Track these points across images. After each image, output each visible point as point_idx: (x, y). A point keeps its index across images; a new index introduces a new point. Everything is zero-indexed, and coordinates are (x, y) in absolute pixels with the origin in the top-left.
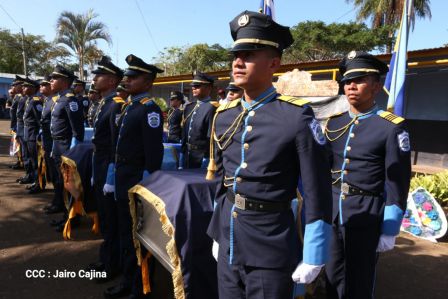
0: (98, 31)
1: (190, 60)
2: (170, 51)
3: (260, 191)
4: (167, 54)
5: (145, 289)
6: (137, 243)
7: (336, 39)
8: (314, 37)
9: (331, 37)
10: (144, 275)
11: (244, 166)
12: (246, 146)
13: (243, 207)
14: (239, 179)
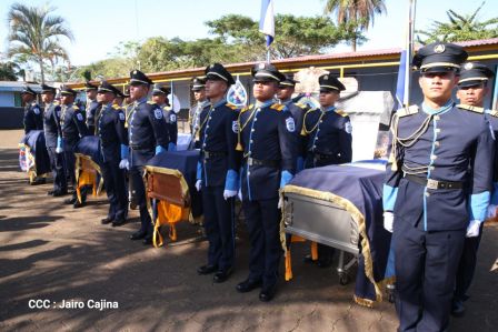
0: (56, 26)
1: (149, 54)
2: (127, 46)
4: (123, 49)
5: (288, 276)
6: (283, 237)
7: (307, 33)
8: (286, 31)
9: (302, 31)
10: (287, 265)
11: (433, 157)
12: (437, 143)
13: (436, 188)
14: (433, 168)
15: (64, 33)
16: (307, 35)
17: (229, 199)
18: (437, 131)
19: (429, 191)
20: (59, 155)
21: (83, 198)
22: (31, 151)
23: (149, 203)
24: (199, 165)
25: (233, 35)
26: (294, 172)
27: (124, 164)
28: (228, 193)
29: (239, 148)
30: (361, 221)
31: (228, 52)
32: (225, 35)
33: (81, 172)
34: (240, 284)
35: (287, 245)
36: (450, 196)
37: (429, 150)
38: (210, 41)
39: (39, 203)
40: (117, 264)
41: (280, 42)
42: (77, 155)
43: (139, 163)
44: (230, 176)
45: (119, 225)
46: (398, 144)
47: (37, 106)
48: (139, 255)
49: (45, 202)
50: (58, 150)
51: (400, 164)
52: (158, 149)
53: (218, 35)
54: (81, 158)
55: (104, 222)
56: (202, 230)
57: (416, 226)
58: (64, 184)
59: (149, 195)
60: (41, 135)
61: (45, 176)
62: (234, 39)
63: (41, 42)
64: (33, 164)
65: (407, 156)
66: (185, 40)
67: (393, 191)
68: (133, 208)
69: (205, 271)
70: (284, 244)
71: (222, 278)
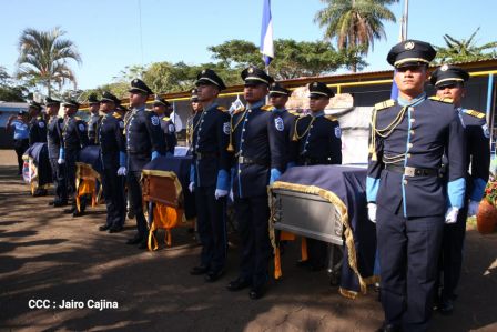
0: (65, 49)
1: (154, 78)
2: (132, 70)
3: (425, 162)
4: (129, 73)
5: (277, 275)
6: (272, 233)
7: (309, 58)
8: (287, 55)
9: (303, 55)
10: (277, 262)
11: (409, 146)
12: (412, 132)
13: (413, 175)
14: (409, 155)
15: (72, 56)
16: (308, 59)
17: (221, 198)
18: (411, 121)
19: (407, 178)
20: (61, 166)
21: (83, 207)
22: (35, 162)
23: (145, 207)
24: (192, 168)
25: (236, 60)
26: (282, 170)
27: (122, 171)
28: (219, 192)
29: (230, 148)
30: (344, 212)
31: (231, 76)
32: (228, 59)
33: (81, 181)
34: (231, 283)
35: (276, 243)
36: (427, 183)
37: (405, 139)
38: (214, 66)
39: (39, 212)
40: (111, 264)
41: (282, 66)
42: (79, 164)
43: (135, 168)
44: (221, 176)
45: (116, 231)
46: (377, 135)
47: (42, 120)
48: (134, 258)
49: (45, 211)
50: (60, 161)
51: (380, 155)
52: (154, 155)
53: (221, 60)
54: (82, 168)
55: (102, 229)
56: (196, 237)
57: (397, 213)
58: (64, 196)
59: (145, 198)
60: (45, 147)
61: (46, 187)
62: (236, 64)
63: (49, 64)
64: (36, 174)
65: (387, 147)
66: (190, 65)
67: (375, 182)
68: (131, 217)
69: (197, 272)
70: (273, 242)
71: (214, 278)
